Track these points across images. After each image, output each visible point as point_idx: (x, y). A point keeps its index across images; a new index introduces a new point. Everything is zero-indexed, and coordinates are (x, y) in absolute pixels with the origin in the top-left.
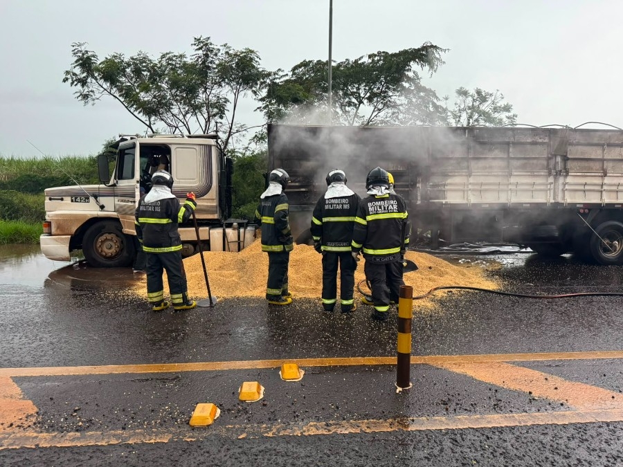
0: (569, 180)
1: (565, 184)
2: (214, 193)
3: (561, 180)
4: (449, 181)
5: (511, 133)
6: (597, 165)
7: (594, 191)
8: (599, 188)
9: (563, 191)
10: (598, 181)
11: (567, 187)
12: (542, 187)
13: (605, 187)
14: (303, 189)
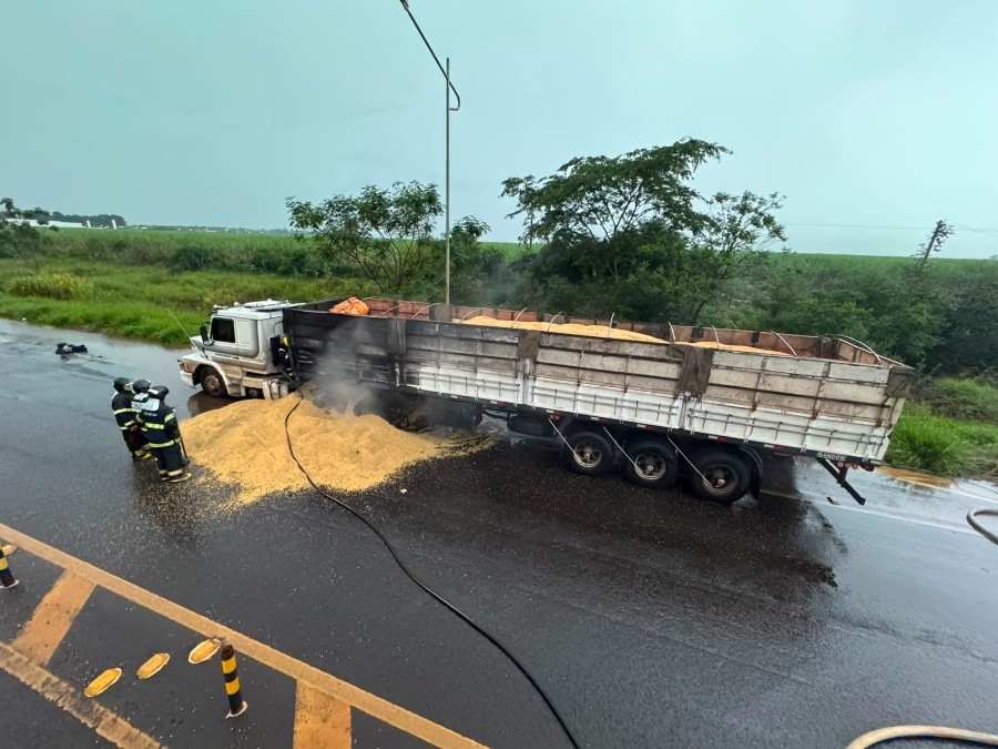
0: (537, 384)
1: (534, 388)
2: (262, 355)
3: (530, 383)
4: (423, 370)
5: (479, 330)
6: (572, 373)
7: (565, 398)
8: (572, 396)
9: (533, 394)
10: (573, 389)
11: (536, 391)
12: (510, 387)
13: (579, 397)
14: (310, 362)
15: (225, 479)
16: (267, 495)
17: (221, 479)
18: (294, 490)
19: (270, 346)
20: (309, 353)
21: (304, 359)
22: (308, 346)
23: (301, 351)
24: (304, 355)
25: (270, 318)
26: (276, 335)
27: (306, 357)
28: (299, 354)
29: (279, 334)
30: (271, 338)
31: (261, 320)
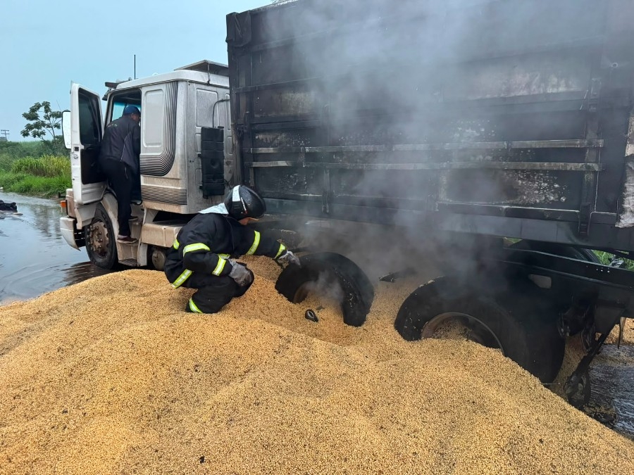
2: (177, 167)
14: (282, 163)
19: (199, 149)
20: (282, 137)
21: (267, 157)
22: (282, 114)
23: (261, 136)
24: (267, 146)
25: (208, 84)
26: (216, 126)
27: (271, 150)
28: (256, 144)
29: (221, 125)
30: (203, 129)
31: (186, 81)
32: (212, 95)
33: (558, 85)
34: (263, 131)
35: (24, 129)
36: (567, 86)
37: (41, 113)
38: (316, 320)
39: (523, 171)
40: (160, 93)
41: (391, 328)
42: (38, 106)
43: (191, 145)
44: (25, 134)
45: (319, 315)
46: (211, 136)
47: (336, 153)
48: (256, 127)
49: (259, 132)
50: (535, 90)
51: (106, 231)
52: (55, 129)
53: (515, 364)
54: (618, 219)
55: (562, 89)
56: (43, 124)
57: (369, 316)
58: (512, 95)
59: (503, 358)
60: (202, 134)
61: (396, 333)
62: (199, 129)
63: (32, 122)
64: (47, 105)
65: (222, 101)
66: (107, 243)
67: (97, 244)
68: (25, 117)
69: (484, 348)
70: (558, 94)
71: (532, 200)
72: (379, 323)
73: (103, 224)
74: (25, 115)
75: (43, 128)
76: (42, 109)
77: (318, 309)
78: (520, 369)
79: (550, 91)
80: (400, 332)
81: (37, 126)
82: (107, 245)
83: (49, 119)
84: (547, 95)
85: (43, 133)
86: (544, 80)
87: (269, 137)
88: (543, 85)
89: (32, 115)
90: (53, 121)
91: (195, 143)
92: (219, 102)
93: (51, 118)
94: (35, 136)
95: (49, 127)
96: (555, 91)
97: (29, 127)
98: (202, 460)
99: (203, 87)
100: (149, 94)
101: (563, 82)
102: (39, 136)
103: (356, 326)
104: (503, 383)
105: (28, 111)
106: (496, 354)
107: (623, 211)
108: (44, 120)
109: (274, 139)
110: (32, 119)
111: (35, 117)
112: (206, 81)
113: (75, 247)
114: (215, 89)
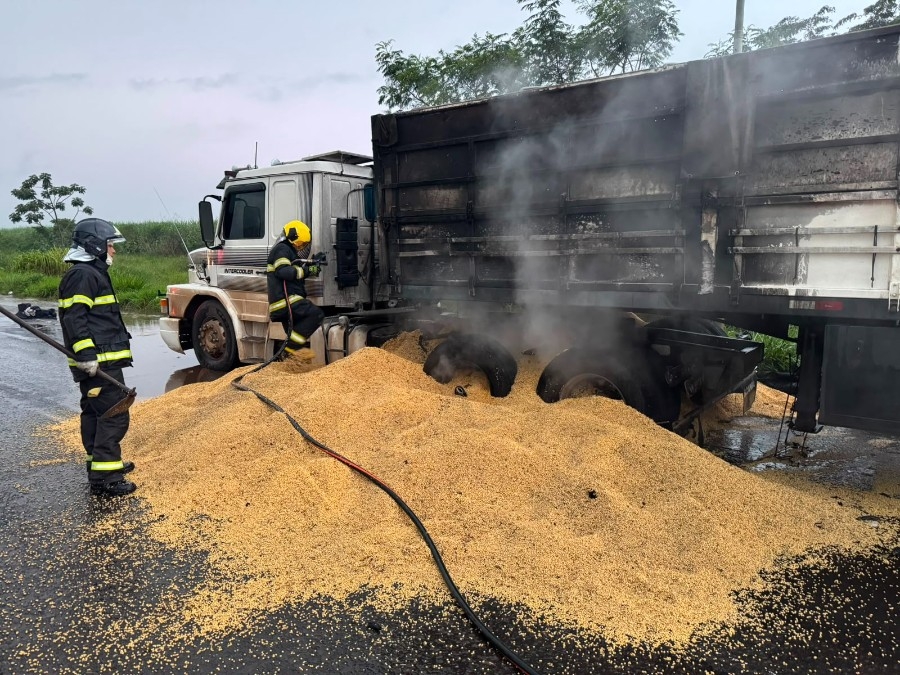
14: (429, 253)
15: (169, 533)
16: (285, 612)
17: (158, 532)
18: (385, 604)
19: (334, 240)
20: (428, 229)
21: (414, 247)
22: (428, 208)
23: (407, 228)
24: (414, 236)
25: (341, 175)
26: (350, 216)
27: (418, 241)
28: (403, 236)
29: (355, 215)
30: (338, 219)
31: (321, 172)
32: (344, 185)
33: (654, 189)
34: (409, 224)
35: (14, 211)
36: (661, 189)
37: (38, 188)
38: (465, 395)
39: (632, 255)
40: (292, 184)
41: (534, 394)
42: (34, 180)
43: (327, 236)
44: (16, 218)
45: (467, 390)
46: (346, 226)
47: (480, 243)
48: (403, 220)
49: (405, 224)
50: (638, 192)
51: (222, 330)
52: (58, 210)
53: (633, 409)
54: (700, 289)
55: (657, 192)
56: (41, 204)
57: (513, 387)
58: (622, 196)
59: (624, 405)
60: (337, 225)
61: (538, 397)
62: (334, 220)
63: (25, 202)
64: (46, 179)
65: (355, 191)
66: (224, 342)
67: (211, 345)
68: (16, 195)
69: (609, 400)
70: (654, 196)
71: (640, 278)
72: (522, 391)
73: (217, 323)
74: (16, 193)
75: (40, 210)
76: (40, 183)
77: (466, 387)
78: (638, 413)
79: (649, 193)
80: (542, 398)
81: (32, 207)
82: (224, 345)
83: (49, 197)
84: (646, 196)
85: (41, 217)
86: (643, 185)
87: (415, 229)
88: (643, 189)
89: (25, 192)
90: (55, 199)
91: (330, 235)
92: (351, 192)
93: (52, 196)
94: (30, 222)
95: (49, 208)
96: (652, 193)
97: (22, 209)
98: (406, 462)
99: (337, 177)
100: (278, 185)
101: (657, 187)
102: (36, 221)
103: (502, 396)
104: (624, 422)
105: (19, 187)
106: (620, 404)
107: (702, 282)
108: (41, 198)
109: (420, 231)
110: (27, 198)
111: (31, 195)
112: (339, 172)
113: (178, 351)
114: (347, 179)
